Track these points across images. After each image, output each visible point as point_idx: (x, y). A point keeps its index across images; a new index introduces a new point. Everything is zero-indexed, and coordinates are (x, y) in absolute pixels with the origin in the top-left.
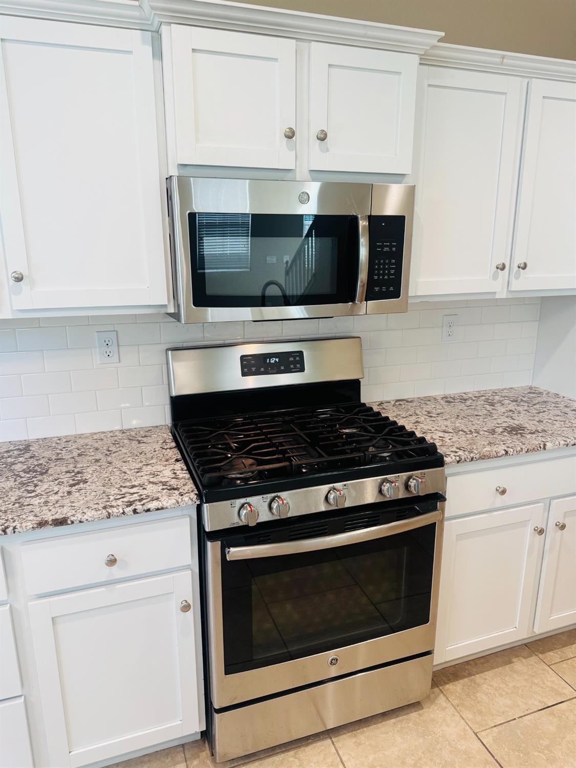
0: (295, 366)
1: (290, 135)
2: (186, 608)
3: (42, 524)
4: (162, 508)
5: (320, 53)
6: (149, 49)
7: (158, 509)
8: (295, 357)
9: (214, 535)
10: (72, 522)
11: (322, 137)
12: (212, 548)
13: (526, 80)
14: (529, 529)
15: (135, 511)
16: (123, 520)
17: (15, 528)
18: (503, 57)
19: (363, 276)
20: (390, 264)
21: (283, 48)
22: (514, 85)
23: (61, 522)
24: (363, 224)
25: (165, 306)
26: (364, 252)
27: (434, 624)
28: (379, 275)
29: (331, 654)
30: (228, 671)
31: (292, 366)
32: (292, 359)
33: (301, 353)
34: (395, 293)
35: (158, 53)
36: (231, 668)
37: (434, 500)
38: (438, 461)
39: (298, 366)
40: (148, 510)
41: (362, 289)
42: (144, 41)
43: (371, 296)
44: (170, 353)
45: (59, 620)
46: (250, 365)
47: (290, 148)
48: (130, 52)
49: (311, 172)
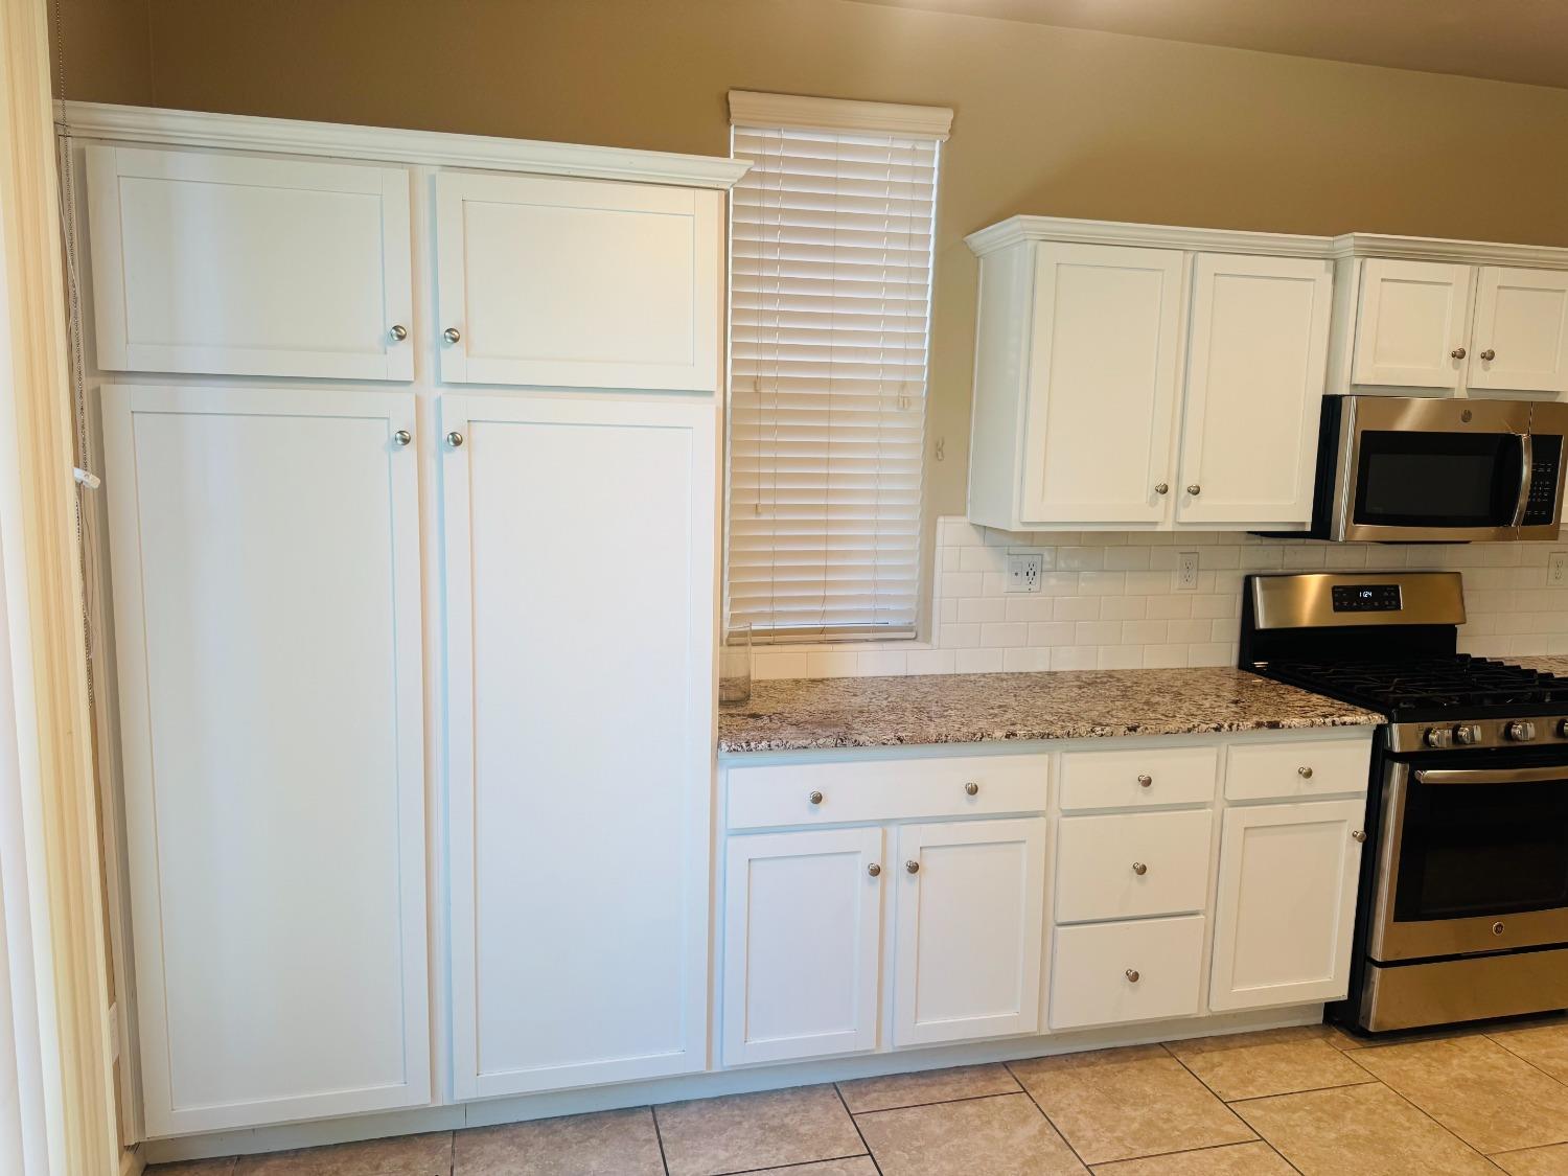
0: (1390, 604)
1: (1459, 355)
2: (1360, 837)
4: (1356, 724)
5: (1493, 275)
6: (1329, 277)
7: (1352, 724)
8: (1389, 592)
9: (1401, 757)
10: (1283, 726)
11: (1488, 357)
12: (1397, 771)
17: (1238, 726)
19: (1523, 501)
20: (1544, 486)
23: (1273, 725)
24: (1525, 442)
25: (1303, 524)
26: (1526, 471)
28: (1533, 497)
29: (1495, 921)
31: (1387, 603)
32: (1386, 594)
33: (1396, 588)
34: (1549, 519)
35: (1337, 280)
36: (1405, 910)
39: (1394, 603)
40: (1344, 724)
41: (1520, 513)
42: (1327, 270)
43: (1528, 520)
44: (1257, 579)
45: (1249, 831)
46: (1343, 597)
47: (1456, 367)
48: (1314, 280)
49: (1468, 389)
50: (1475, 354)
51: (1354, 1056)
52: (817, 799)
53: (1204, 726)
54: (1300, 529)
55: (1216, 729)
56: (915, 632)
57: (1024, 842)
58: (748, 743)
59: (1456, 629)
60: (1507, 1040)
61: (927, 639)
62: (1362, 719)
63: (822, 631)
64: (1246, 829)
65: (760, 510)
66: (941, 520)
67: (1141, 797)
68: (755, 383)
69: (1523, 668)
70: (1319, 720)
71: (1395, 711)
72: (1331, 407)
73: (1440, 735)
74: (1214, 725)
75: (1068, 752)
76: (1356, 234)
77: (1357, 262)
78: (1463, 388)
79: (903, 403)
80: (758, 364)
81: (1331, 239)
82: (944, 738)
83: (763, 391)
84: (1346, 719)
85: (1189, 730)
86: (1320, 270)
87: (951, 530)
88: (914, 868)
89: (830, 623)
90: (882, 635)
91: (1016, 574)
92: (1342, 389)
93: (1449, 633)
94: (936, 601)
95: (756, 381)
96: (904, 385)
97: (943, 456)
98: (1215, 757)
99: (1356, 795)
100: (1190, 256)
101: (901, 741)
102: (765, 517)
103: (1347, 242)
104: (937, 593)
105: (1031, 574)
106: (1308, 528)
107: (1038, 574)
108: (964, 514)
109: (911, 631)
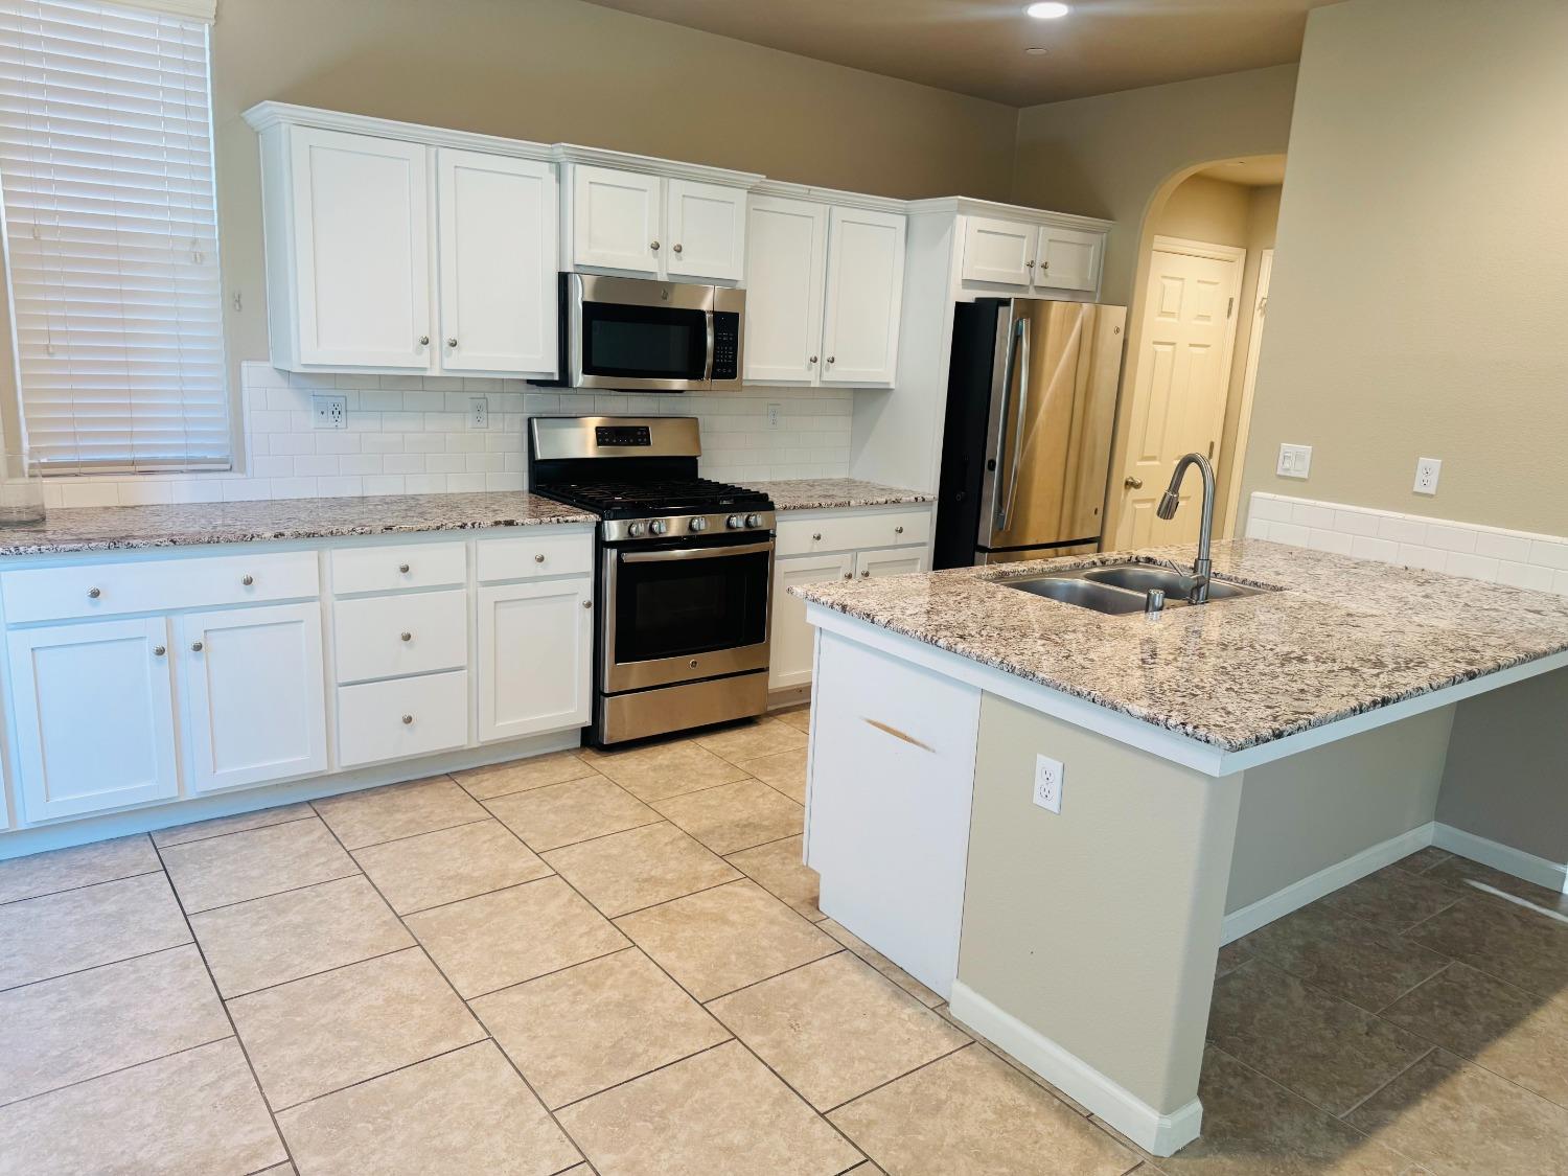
0: (642, 441)
1: (656, 247)
2: (588, 605)
3: (497, 523)
4: (578, 521)
5: (678, 187)
6: (554, 177)
7: (574, 521)
8: (642, 432)
9: (612, 545)
10: (516, 526)
11: (679, 250)
12: (611, 555)
13: (828, 207)
14: (841, 575)
15: (558, 521)
16: (550, 525)
17: (480, 524)
18: (810, 190)
19: (709, 360)
21: (651, 182)
22: (819, 210)
23: (510, 523)
24: (708, 316)
25: (552, 374)
26: (710, 340)
27: (768, 644)
28: (720, 358)
29: (691, 658)
30: (619, 658)
31: (639, 440)
32: (639, 433)
33: (647, 429)
34: (733, 375)
35: (559, 179)
36: (620, 657)
37: (766, 535)
38: (770, 506)
39: (645, 440)
40: (567, 521)
41: (709, 369)
42: (550, 171)
43: (715, 375)
44: (535, 420)
45: (499, 605)
46: (604, 436)
47: (655, 256)
48: (541, 178)
49: (669, 274)
50: (667, 248)
51: (593, 763)
52: (95, 594)
53: (451, 525)
54: (550, 378)
55: (461, 527)
56: (229, 464)
57: (302, 621)
58: (17, 548)
59: (697, 461)
60: (706, 743)
61: (243, 470)
62: (581, 518)
63: (133, 463)
64: (496, 602)
65: (51, 350)
66: (244, 364)
67: (403, 582)
68: (34, 230)
69: (721, 482)
70: (547, 520)
71: (605, 511)
72: (563, 279)
73: (640, 528)
74: (460, 524)
75: (335, 548)
76: (563, 144)
77: (570, 166)
78: (665, 274)
79: (198, 258)
80: (35, 213)
81: (550, 146)
82: (216, 540)
83: (42, 238)
84: (568, 518)
85: (438, 528)
86: (546, 171)
87: (254, 374)
88: (198, 648)
89: (139, 455)
90: (195, 466)
91: (322, 413)
92: (569, 268)
93: (690, 463)
94: (247, 436)
95: (33, 228)
96: (194, 242)
97: (240, 306)
98: (464, 549)
99: (585, 574)
100: (433, 150)
101: (175, 543)
102: (58, 357)
103: (561, 149)
104: (247, 429)
105: (336, 413)
106: (556, 378)
107: (343, 413)
108: (268, 360)
109: (227, 463)
